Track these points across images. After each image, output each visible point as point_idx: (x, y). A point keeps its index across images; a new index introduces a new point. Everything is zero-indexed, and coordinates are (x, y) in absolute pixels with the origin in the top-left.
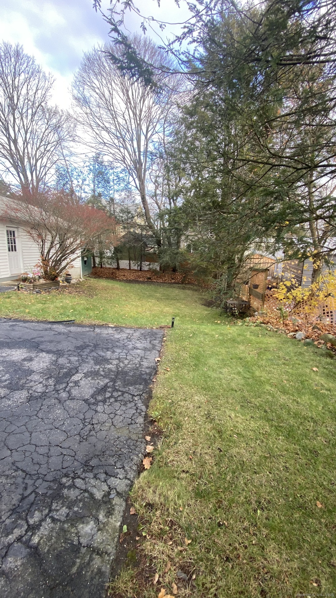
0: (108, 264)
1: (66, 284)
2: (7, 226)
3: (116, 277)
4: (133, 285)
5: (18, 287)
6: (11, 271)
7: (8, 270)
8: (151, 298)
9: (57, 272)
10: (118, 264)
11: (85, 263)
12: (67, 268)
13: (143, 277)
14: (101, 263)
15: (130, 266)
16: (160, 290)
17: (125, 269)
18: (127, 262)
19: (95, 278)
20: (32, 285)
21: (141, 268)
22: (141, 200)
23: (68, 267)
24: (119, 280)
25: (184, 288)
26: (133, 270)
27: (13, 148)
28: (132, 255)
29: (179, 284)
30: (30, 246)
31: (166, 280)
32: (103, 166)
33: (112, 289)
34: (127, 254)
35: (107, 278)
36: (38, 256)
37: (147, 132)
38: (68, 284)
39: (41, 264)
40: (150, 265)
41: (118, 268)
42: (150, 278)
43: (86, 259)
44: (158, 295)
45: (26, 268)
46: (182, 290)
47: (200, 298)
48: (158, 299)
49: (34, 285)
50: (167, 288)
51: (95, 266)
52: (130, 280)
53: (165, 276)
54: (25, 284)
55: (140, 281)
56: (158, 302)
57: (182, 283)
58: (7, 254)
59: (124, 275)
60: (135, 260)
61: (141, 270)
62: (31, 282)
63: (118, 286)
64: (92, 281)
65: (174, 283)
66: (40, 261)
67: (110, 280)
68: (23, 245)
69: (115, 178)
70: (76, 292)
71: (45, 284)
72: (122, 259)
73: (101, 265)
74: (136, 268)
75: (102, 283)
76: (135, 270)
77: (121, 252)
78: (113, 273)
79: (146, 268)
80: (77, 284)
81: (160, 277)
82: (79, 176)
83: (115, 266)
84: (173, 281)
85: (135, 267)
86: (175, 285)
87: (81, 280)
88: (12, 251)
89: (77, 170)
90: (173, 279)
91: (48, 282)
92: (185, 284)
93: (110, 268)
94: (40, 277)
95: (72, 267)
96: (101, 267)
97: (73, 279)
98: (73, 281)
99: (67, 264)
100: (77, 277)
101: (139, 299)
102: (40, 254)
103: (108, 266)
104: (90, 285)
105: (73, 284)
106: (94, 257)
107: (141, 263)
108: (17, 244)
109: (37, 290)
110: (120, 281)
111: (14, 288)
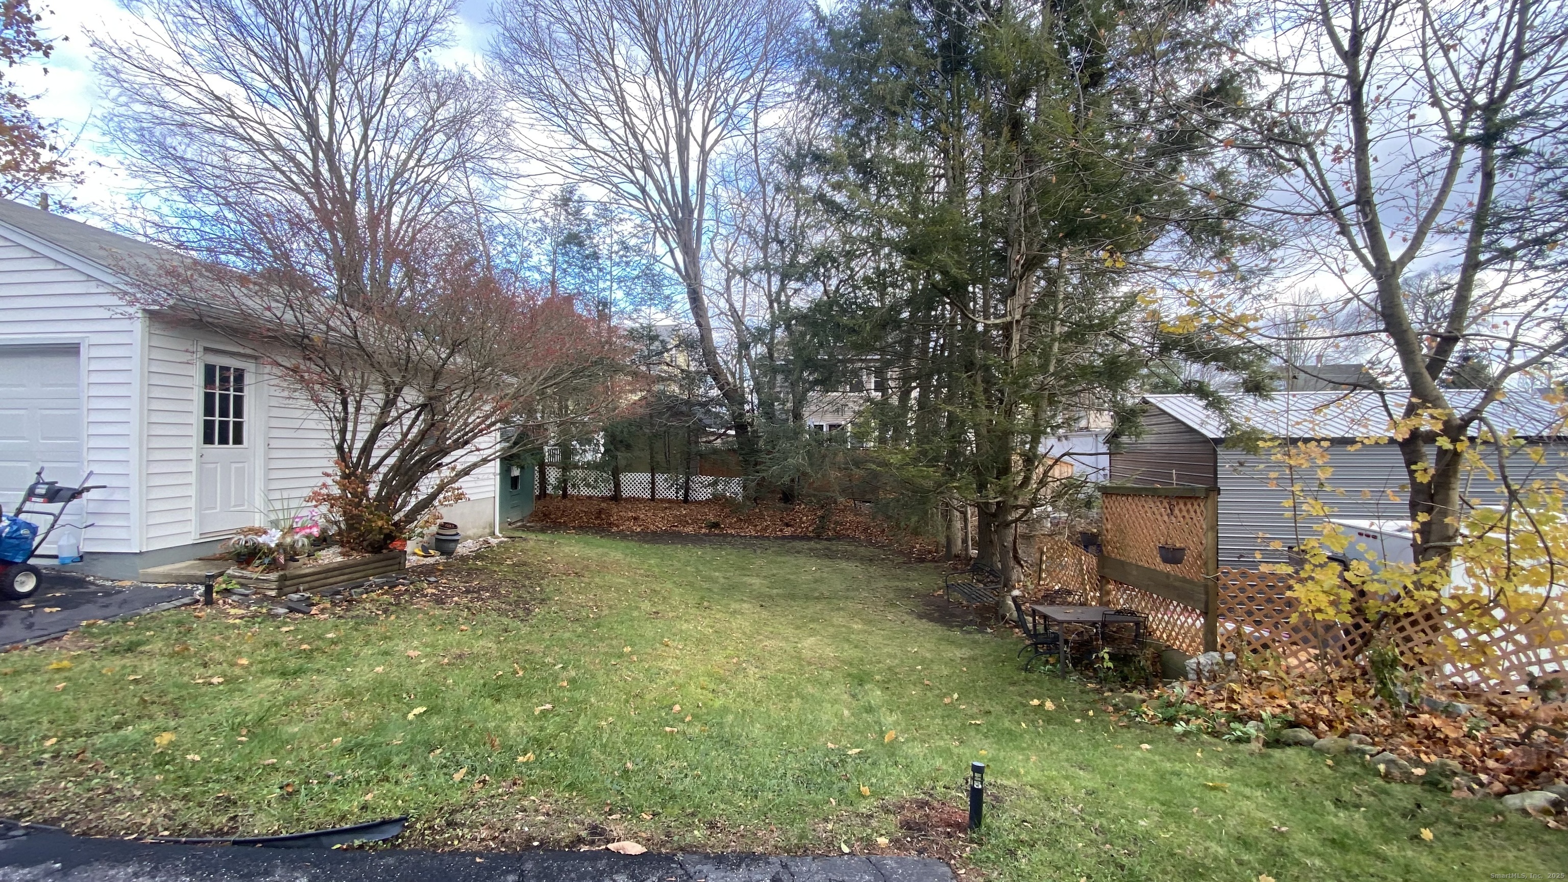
0: (588, 485)
1: (436, 558)
2: (206, 349)
3: (611, 524)
4: (669, 549)
5: (209, 590)
6: (202, 519)
7: (191, 515)
8: (738, 596)
9: (396, 518)
10: (617, 485)
11: (510, 484)
12: (436, 503)
13: (695, 521)
14: (563, 483)
15: (653, 488)
16: (759, 562)
17: (638, 500)
18: (646, 477)
19: (543, 531)
20: (273, 576)
21: (686, 495)
22: (688, 306)
23: (441, 496)
24: (619, 532)
25: (830, 555)
26: (662, 500)
27: (324, 169)
28: (660, 458)
29: (809, 539)
30: (297, 424)
31: (765, 529)
32: (580, 220)
33: (603, 568)
34: (646, 455)
35: (582, 529)
36: (325, 463)
37: (705, 133)
38: (442, 559)
39: (336, 491)
40: (715, 484)
41: (616, 497)
42: (716, 525)
43: (516, 472)
44: (756, 581)
45: (278, 505)
46: (827, 562)
47: (897, 589)
48: (763, 600)
49: (283, 579)
50: (778, 554)
51: (543, 494)
52: (654, 533)
53: (761, 517)
54: (246, 573)
55: (687, 534)
56: (765, 614)
57: (818, 537)
58: (193, 455)
59: (635, 519)
60: (668, 471)
61: (686, 500)
62: (273, 565)
63: (619, 555)
64: (532, 543)
65: (793, 537)
66: (329, 481)
67: (589, 537)
68: (274, 423)
69: (616, 248)
70: (468, 591)
71: (339, 569)
72: (630, 468)
73: (565, 490)
74: (671, 494)
75: (567, 549)
76: (670, 501)
77: (628, 447)
78: (600, 512)
79: (704, 494)
80: (476, 558)
81: (748, 521)
82: (511, 246)
83: (606, 490)
84: (788, 531)
85: (666, 490)
86: (798, 544)
87: (493, 541)
88: (224, 440)
89: (506, 231)
90: (787, 525)
91: (356, 557)
92: (828, 540)
93: (590, 498)
94: (322, 541)
95: (459, 497)
96: (565, 495)
97: (466, 538)
98: (462, 549)
99: (441, 488)
100: (480, 532)
101: (699, 605)
102: (334, 454)
103: (585, 492)
104: (524, 558)
105: (464, 559)
106: (542, 466)
107: (688, 480)
108: (245, 418)
109: (295, 597)
110: (623, 536)
111: (187, 593)
